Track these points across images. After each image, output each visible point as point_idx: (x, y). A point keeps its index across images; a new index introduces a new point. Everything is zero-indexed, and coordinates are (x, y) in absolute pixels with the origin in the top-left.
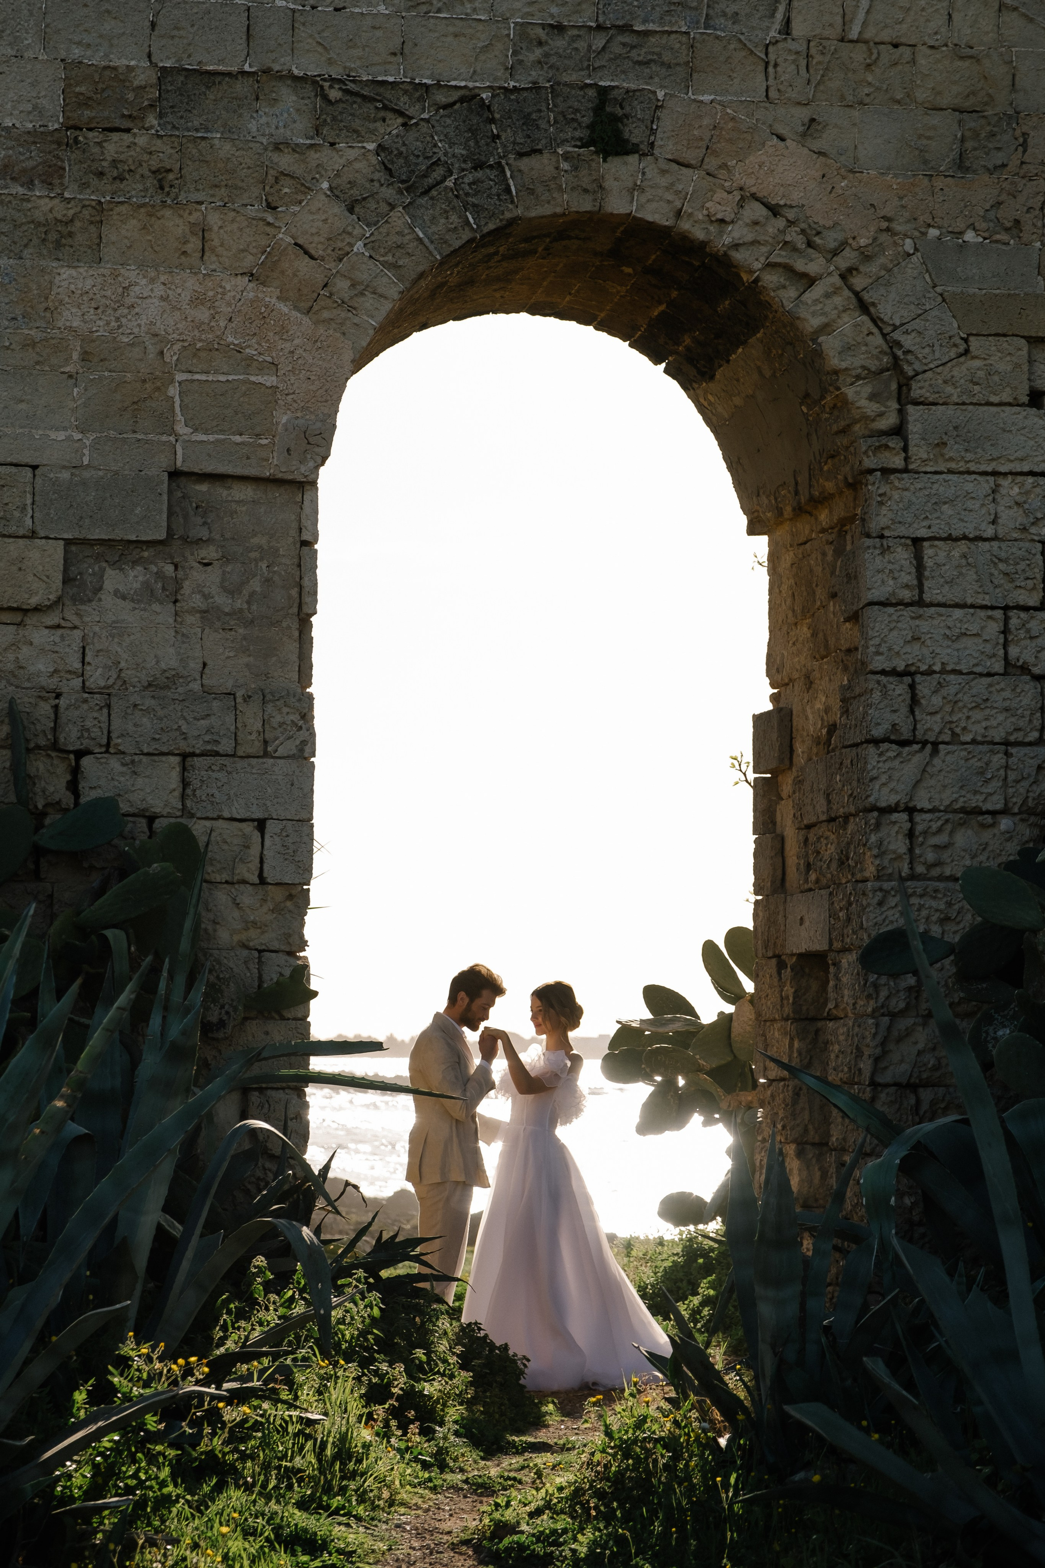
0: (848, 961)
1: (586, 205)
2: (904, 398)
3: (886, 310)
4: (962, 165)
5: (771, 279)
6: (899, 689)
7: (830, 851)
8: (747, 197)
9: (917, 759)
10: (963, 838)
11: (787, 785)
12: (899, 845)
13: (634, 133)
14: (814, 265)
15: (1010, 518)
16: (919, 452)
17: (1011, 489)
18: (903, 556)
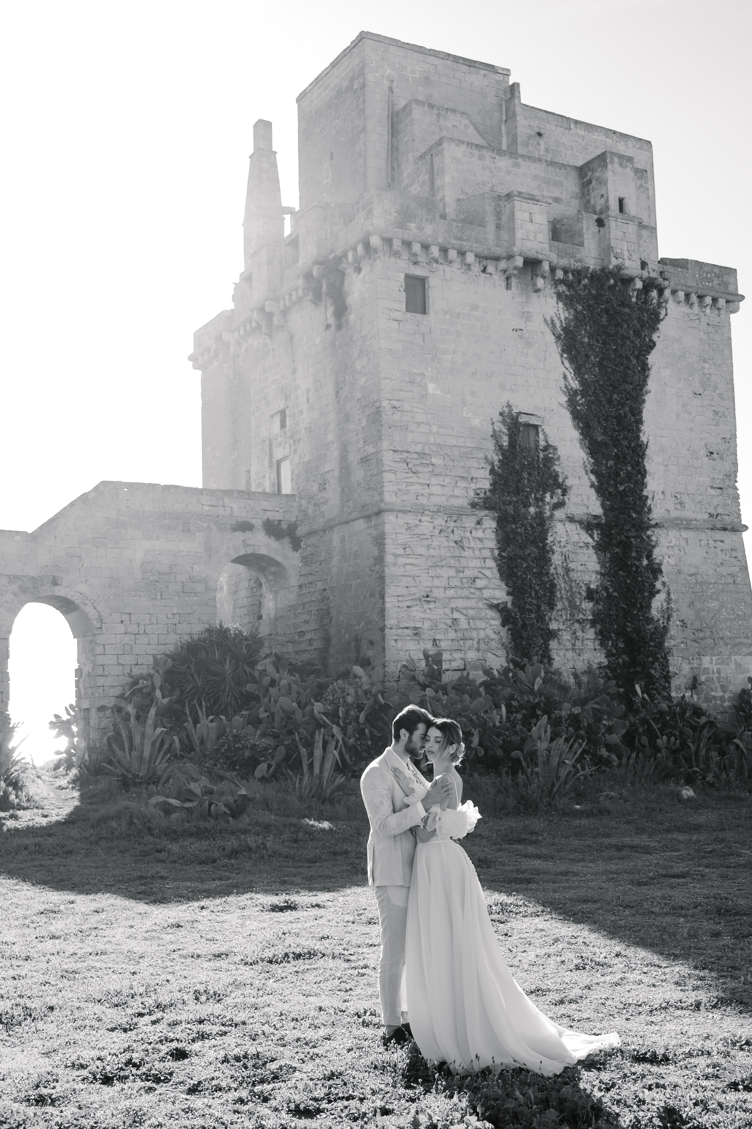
0: (93, 710)
1: (52, 594)
2: (101, 622)
3: (99, 609)
4: (110, 586)
5: (81, 605)
6: (101, 668)
7: (90, 692)
8: (77, 592)
9: (104, 678)
10: (112, 690)
11: (81, 680)
12: (102, 692)
13: (59, 582)
14: (87, 602)
15: (118, 641)
16: (104, 631)
17: (118, 636)
18: (102, 647)
